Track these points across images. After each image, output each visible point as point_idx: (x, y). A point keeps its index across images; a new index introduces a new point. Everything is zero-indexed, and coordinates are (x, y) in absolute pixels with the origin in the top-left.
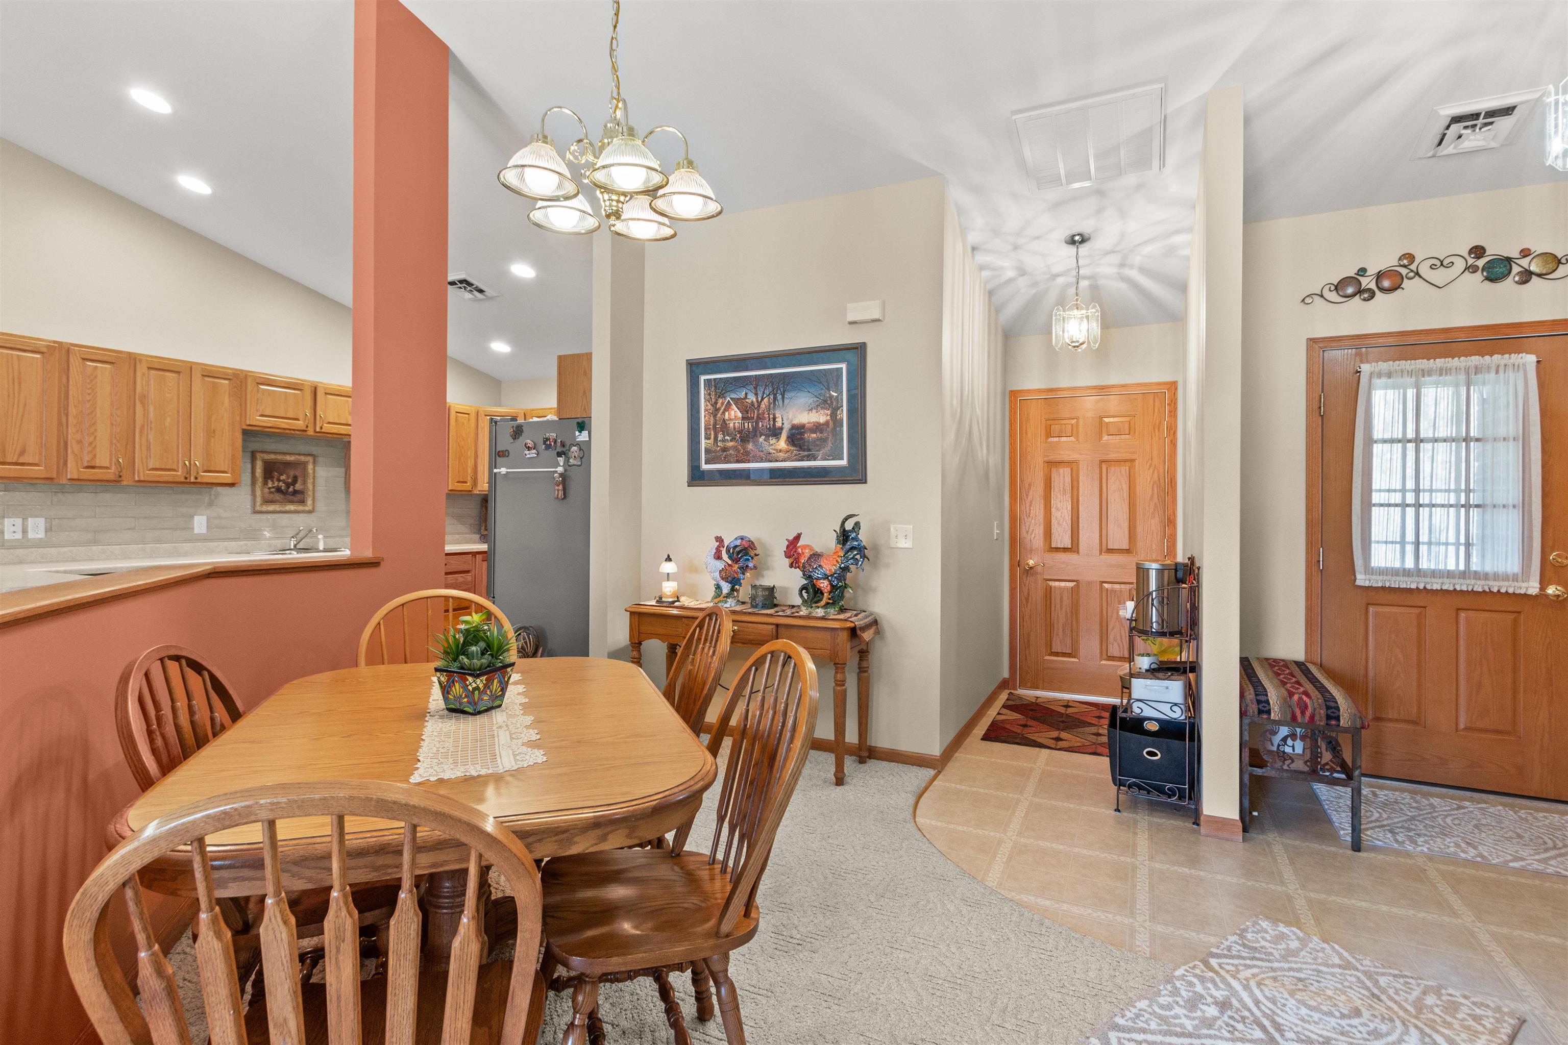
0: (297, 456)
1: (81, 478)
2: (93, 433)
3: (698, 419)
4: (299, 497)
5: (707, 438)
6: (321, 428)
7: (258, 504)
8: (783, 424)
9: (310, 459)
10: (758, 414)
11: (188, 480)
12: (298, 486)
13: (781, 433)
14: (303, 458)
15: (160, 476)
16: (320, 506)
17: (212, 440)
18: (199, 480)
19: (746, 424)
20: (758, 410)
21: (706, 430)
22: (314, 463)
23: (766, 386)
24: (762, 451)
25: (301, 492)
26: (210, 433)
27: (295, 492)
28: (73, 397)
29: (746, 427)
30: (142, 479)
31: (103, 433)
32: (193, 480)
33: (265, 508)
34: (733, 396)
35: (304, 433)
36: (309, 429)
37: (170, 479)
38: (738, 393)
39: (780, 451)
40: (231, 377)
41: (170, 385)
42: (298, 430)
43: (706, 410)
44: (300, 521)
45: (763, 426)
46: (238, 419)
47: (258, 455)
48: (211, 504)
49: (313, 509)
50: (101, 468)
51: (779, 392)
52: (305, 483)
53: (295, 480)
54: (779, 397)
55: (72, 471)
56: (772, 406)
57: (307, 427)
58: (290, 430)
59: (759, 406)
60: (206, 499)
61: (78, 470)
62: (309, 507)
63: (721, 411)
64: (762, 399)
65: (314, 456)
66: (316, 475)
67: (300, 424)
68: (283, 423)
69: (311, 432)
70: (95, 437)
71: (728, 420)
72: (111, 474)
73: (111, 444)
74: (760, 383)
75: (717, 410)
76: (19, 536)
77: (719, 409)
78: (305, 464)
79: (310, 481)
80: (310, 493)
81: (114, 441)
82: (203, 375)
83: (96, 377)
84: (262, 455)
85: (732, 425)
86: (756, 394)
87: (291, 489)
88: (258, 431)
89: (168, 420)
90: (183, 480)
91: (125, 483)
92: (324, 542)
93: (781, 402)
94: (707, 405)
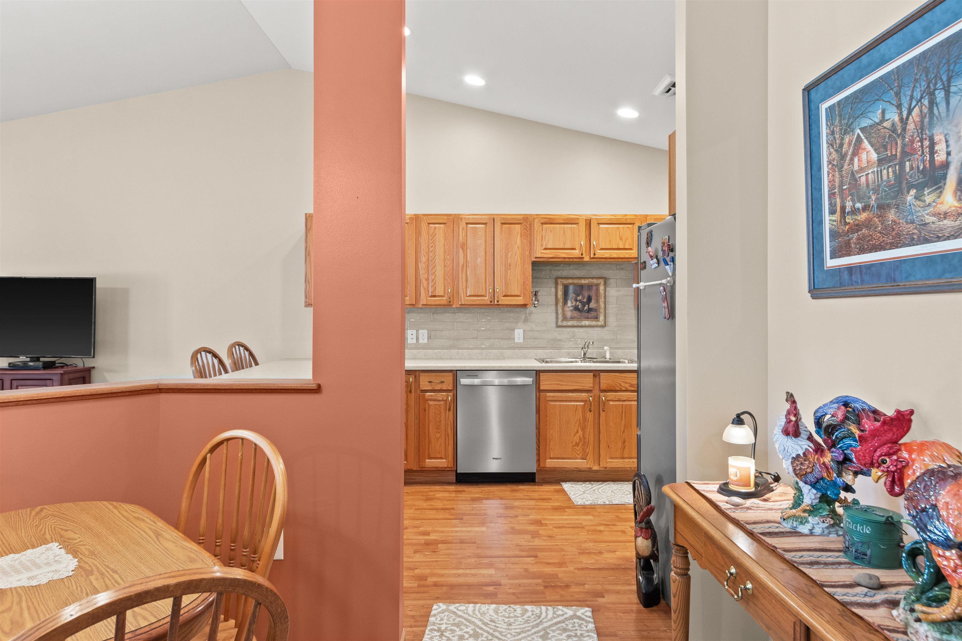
0: (590, 280)
1: (428, 303)
2: (434, 273)
3: (820, 180)
4: (593, 314)
5: (832, 212)
6: (595, 254)
7: (560, 320)
8: (949, 154)
9: (602, 281)
10: (904, 145)
11: (493, 303)
12: (592, 305)
13: (944, 177)
14: (595, 281)
15: (474, 300)
16: (611, 320)
17: (509, 272)
18: (500, 303)
19: (885, 172)
20: (904, 137)
21: (830, 197)
22: (605, 284)
23: (916, 80)
24: (912, 222)
25: (596, 310)
26: (508, 266)
27: (590, 310)
28: (423, 250)
29: (885, 178)
30: (463, 303)
31: (440, 271)
32: (496, 303)
33: (565, 323)
34: (865, 123)
35: (581, 260)
36: (584, 256)
37: (481, 303)
38: (870, 115)
39: (946, 215)
40: (522, 222)
41: (480, 233)
42: (576, 258)
43: (829, 162)
44: (595, 334)
45: (912, 168)
46: (527, 253)
47: (559, 281)
48: (526, 320)
49: (605, 323)
50: (439, 296)
51: (939, 85)
52: (597, 301)
53: (589, 299)
54: (940, 95)
55: (424, 299)
56: (927, 120)
57: (582, 254)
58: (569, 258)
59: (904, 129)
60: (523, 317)
61: (426, 298)
62: (601, 322)
63: (848, 158)
64: (910, 111)
65: (606, 280)
66: (607, 294)
67: (576, 253)
68: (563, 254)
69: (587, 259)
70: (435, 275)
71: (858, 172)
72: (444, 300)
73: (445, 279)
74: (905, 81)
75: (843, 157)
76: (414, 341)
77: (846, 154)
78: (598, 285)
79: (602, 300)
80: (602, 310)
81: (447, 278)
82: (501, 223)
83: (435, 235)
84: (562, 281)
85: (863, 179)
86: (899, 106)
87: (586, 308)
88: (543, 261)
89: (479, 259)
90: (489, 303)
91: (454, 306)
92: (610, 353)
93: (942, 106)
94: (830, 154)
